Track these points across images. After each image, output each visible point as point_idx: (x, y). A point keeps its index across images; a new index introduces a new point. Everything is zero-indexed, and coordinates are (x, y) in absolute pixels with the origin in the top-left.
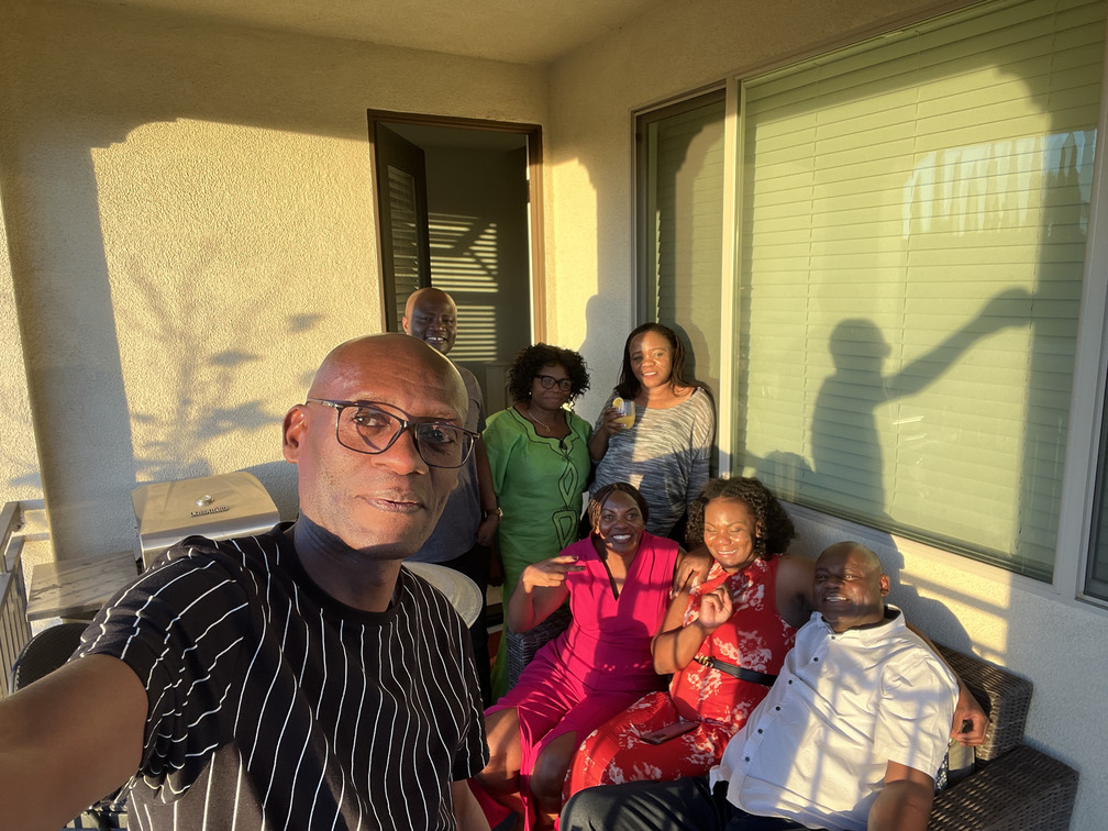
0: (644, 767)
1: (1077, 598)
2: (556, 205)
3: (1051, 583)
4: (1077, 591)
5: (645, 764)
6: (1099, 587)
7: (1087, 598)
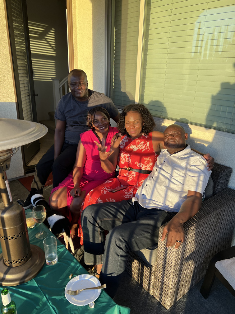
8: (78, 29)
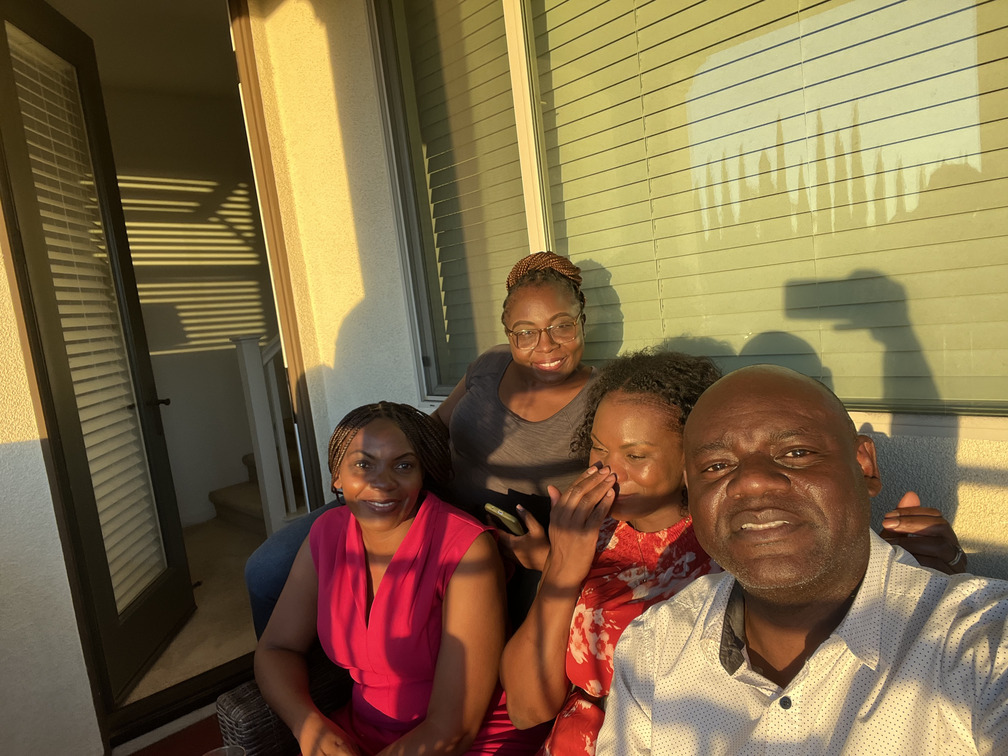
2: (276, 79)
8: (287, 143)
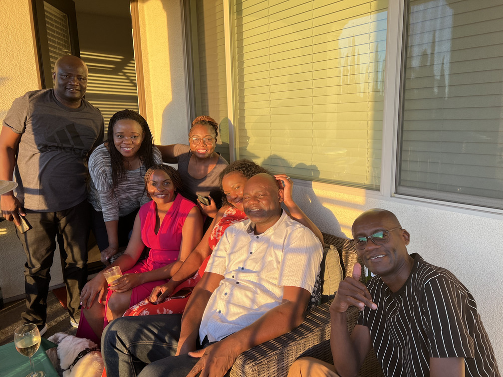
0: (163, 311)
1: (391, 196)
3: (379, 190)
4: (391, 193)
5: (164, 308)
6: (401, 189)
7: (397, 195)
